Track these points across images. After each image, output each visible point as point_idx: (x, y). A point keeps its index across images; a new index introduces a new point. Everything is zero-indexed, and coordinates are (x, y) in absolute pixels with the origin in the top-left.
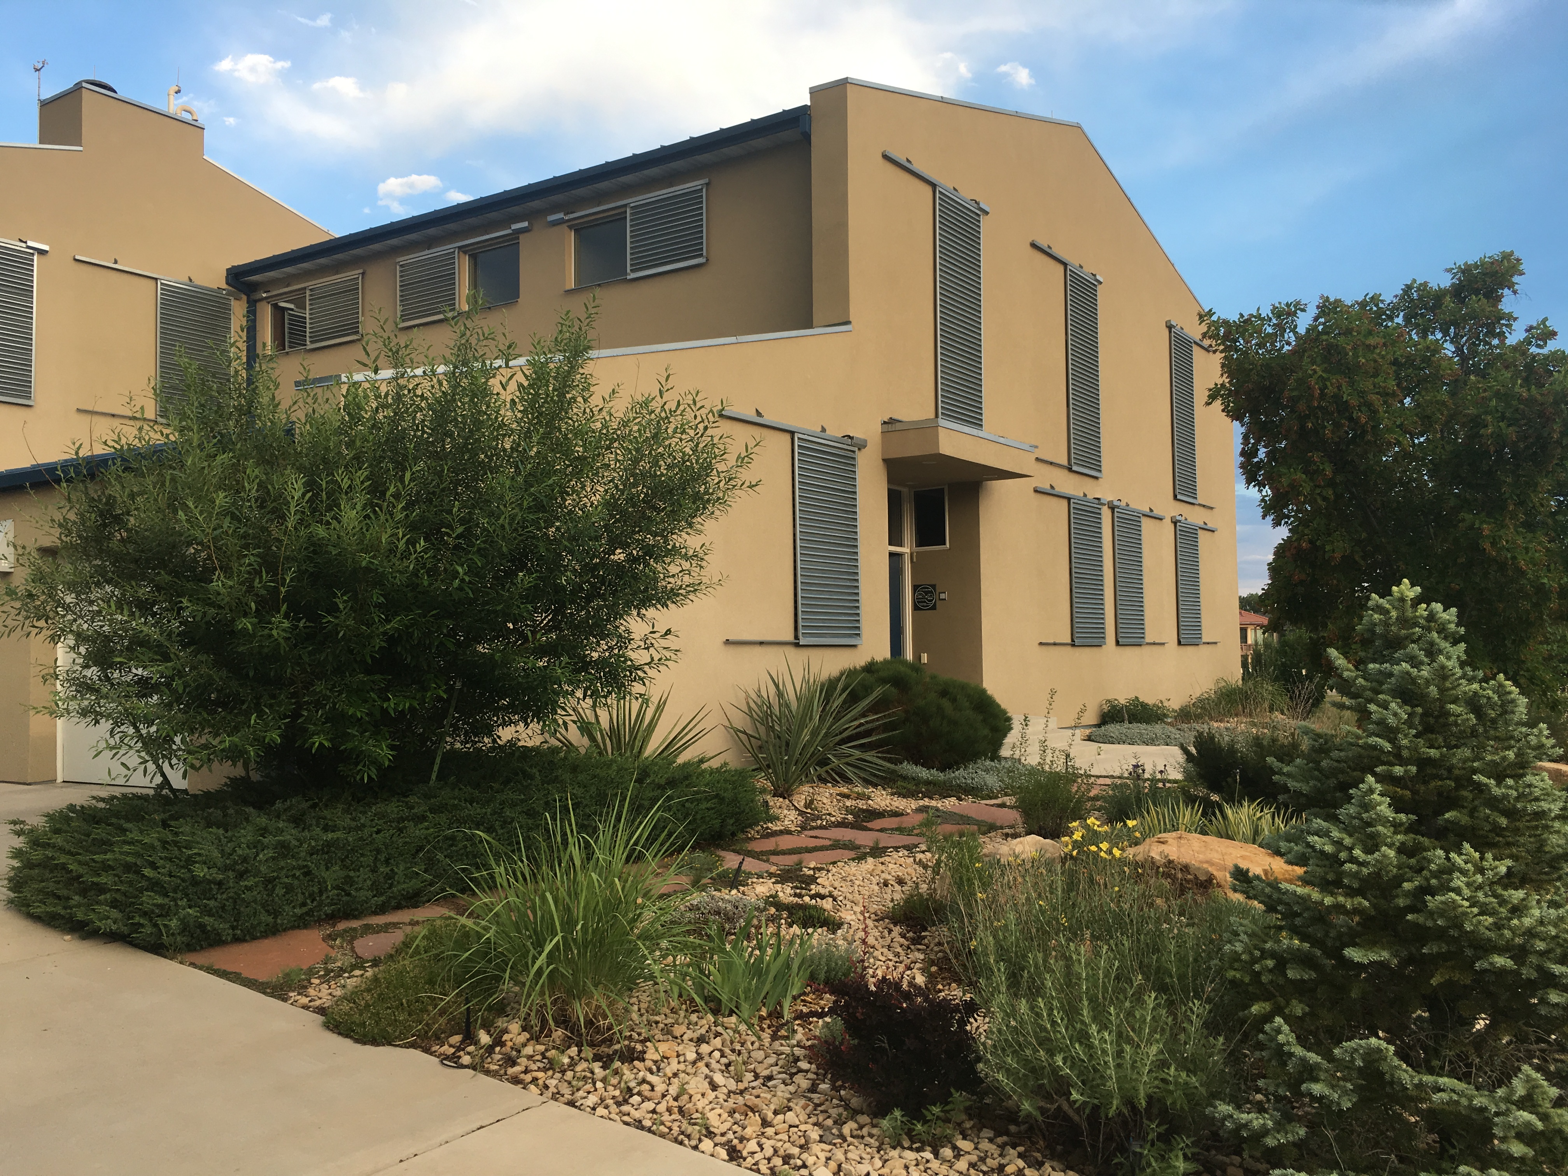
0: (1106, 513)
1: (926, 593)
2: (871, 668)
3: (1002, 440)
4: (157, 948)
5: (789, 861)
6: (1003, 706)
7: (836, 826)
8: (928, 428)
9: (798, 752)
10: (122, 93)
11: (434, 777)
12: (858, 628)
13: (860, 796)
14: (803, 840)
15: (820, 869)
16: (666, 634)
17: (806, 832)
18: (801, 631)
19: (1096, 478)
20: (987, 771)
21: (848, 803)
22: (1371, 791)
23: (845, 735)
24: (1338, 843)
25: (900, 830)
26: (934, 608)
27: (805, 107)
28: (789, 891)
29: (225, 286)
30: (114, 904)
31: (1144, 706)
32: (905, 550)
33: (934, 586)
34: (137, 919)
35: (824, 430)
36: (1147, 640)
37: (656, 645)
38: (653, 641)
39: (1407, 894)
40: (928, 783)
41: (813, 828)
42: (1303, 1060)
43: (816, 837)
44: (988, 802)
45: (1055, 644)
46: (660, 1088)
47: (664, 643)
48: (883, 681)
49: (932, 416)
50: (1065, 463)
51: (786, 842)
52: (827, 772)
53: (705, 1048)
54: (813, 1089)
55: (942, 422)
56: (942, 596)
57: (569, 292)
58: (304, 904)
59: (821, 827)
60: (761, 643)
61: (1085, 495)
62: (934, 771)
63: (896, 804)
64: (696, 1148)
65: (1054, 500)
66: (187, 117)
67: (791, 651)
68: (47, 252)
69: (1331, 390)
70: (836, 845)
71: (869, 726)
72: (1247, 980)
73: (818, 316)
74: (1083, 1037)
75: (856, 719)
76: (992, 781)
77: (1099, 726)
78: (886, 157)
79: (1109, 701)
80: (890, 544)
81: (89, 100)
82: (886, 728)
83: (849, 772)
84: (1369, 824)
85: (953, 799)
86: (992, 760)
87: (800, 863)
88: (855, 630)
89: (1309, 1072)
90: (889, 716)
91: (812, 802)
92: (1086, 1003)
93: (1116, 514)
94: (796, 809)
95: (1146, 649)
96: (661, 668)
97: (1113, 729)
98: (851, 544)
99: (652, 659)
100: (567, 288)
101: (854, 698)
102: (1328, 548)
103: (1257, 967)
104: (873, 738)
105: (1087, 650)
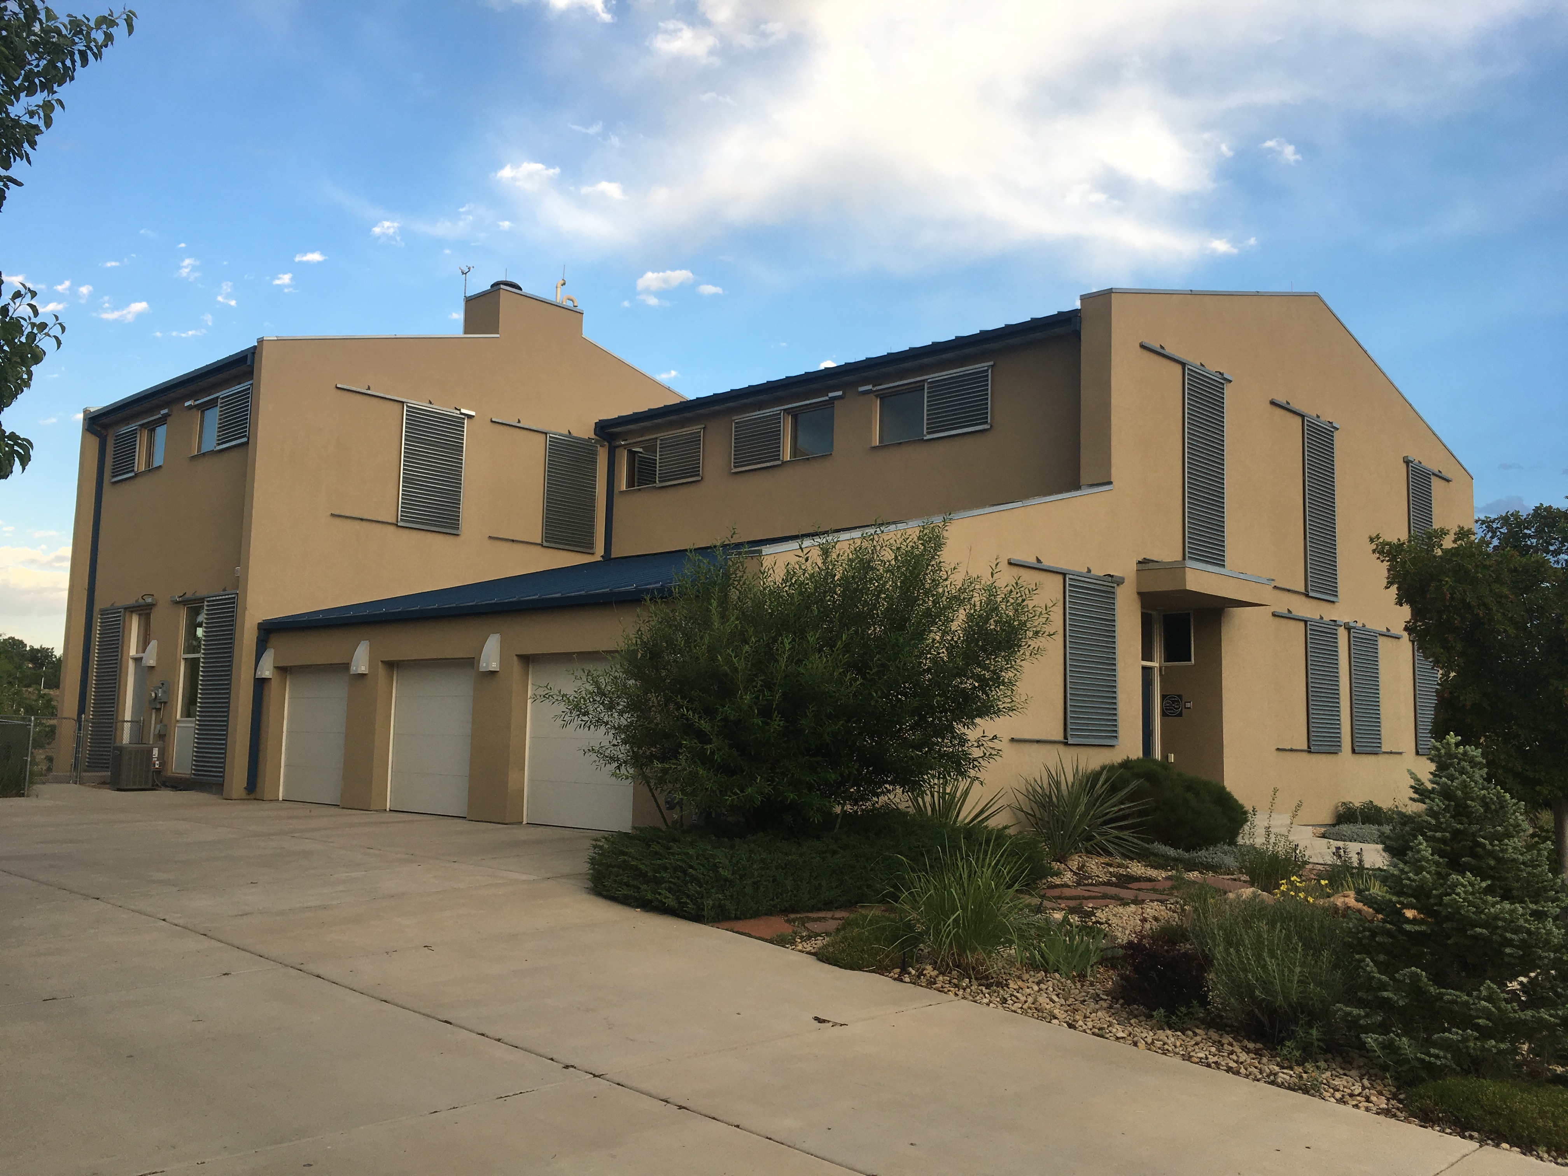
0: (1342, 634)
1: (1173, 702)
2: (1126, 764)
3: (1241, 576)
4: (697, 917)
5: (1072, 903)
6: (1241, 802)
7: (1103, 885)
8: (1177, 569)
9: (1071, 829)
10: (526, 289)
11: (837, 826)
12: (1116, 731)
13: (1120, 866)
14: (1079, 891)
15: (1096, 909)
16: (993, 739)
17: (1081, 887)
18: (1069, 732)
19: (1333, 602)
20: (1225, 853)
21: (1111, 870)
22: (1420, 844)
23: (1108, 817)
24: (1402, 871)
25: (1155, 890)
26: (1180, 715)
27: (1076, 311)
28: (1076, 918)
29: (593, 436)
30: (669, 890)
31: (1378, 810)
32: (1155, 664)
33: (1180, 696)
34: (685, 900)
35: (1089, 571)
36: (1384, 749)
37: (985, 745)
38: (984, 743)
39: (1436, 896)
40: (1176, 860)
41: (1085, 885)
42: (1379, 980)
43: (1089, 891)
44: (1225, 877)
45: (1291, 750)
46: (1023, 999)
47: (991, 744)
48: (1138, 776)
49: (1179, 558)
50: (1303, 590)
51: (1067, 892)
52: (1092, 845)
53: (1042, 986)
54: (1110, 1007)
55: (1189, 563)
56: (1188, 705)
57: (875, 448)
58: (772, 900)
59: (1092, 885)
60: (1038, 742)
61: (1322, 618)
62: (1180, 851)
63: (1149, 873)
64: (1050, 1022)
65: (1292, 622)
66: (570, 304)
67: (1061, 748)
68: (474, 416)
69: (1457, 595)
70: (1105, 896)
71: (1127, 811)
72: (1355, 942)
73: (1084, 479)
74: (1264, 967)
75: (1115, 806)
76: (1230, 861)
77: (1334, 825)
78: (1142, 346)
79: (1344, 803)
80: (1143, 660)
81: (505, 297)
82: (1140, 814)
83: (1110, 847)
84: (1420, 861)
85: (1196, 873)
86: (1229, 845)
87: (1081, 904)
88: (1113, 733)
89: (1383, 987)
90: (1143, 804)
91: (1083, 866)
92: (1266, 950)
93: (1352, 634)
94: (1071, 871)
95: (1381, 758)
96: (991, 760)
97: (1345, 828)
98: (1110, 663)
99: (985, 754)
100: (873, 445)
101: (1114, 789)
102: (1461, 698)
103: (1360, 935)
104: (1130, 822)
105: (1323, 757)
